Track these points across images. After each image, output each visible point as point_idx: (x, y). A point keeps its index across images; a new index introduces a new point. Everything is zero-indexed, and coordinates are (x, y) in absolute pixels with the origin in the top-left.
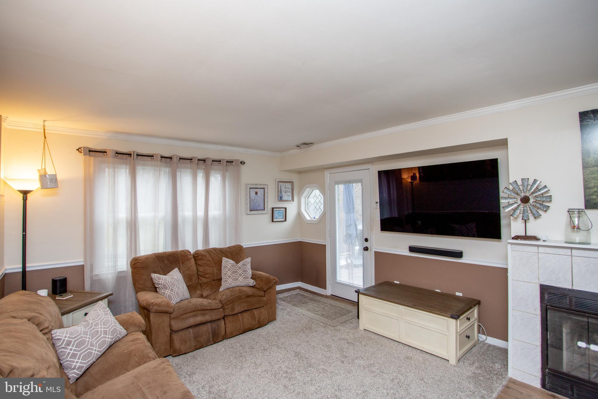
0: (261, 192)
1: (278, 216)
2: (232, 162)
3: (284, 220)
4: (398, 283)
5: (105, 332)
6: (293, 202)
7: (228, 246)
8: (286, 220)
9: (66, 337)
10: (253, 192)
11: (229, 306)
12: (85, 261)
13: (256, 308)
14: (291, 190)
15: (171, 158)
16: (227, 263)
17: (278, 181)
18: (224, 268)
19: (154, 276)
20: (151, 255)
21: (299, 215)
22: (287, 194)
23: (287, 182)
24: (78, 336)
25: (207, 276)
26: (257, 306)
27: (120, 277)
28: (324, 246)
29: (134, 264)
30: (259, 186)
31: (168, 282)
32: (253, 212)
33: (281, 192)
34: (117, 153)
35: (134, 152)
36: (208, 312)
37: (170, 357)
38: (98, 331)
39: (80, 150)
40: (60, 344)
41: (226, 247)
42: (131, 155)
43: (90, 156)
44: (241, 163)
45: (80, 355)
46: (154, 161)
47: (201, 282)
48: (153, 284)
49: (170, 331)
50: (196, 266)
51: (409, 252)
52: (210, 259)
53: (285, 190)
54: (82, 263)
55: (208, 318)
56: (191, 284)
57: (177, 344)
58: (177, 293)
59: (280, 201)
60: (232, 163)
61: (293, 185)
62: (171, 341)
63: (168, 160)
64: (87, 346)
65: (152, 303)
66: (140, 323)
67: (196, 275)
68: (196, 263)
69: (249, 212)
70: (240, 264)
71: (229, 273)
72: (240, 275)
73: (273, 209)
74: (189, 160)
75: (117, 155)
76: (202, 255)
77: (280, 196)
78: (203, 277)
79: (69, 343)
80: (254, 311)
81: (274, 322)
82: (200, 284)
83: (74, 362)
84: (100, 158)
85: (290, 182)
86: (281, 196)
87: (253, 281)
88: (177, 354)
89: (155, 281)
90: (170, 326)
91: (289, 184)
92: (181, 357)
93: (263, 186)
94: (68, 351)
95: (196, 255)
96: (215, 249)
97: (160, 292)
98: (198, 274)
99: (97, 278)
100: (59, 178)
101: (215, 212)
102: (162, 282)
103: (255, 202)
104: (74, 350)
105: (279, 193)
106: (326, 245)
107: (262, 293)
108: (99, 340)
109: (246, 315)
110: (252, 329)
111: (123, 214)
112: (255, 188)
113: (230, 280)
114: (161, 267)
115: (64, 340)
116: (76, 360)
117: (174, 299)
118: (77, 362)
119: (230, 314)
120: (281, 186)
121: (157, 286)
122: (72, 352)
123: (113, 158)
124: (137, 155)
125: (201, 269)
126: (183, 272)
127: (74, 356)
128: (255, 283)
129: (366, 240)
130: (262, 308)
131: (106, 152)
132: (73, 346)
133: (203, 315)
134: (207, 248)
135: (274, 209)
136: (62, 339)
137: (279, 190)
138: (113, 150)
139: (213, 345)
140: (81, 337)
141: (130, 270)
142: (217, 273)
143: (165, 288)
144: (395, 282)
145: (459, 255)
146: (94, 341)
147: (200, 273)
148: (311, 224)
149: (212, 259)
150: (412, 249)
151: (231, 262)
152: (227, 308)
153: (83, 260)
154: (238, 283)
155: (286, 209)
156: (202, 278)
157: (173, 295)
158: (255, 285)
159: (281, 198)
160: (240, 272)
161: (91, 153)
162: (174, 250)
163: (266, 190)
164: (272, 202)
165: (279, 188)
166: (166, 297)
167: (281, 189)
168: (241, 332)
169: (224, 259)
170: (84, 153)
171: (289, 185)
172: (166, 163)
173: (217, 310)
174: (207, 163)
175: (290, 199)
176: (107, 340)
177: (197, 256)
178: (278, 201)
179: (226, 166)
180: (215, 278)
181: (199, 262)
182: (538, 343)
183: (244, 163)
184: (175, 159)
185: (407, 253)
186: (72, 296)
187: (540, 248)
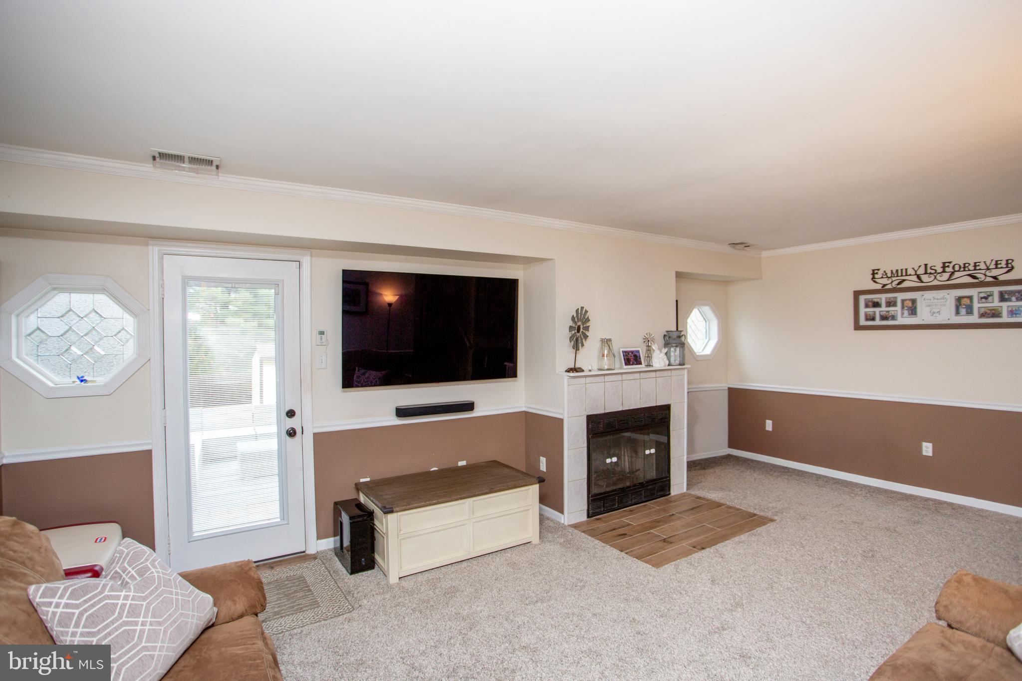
4: (368, 479)
129: (291, 414)
144: (362, 480)
145: (469, 406)
150: (402, 412)
185: (393, 422)
187: (587, 378)
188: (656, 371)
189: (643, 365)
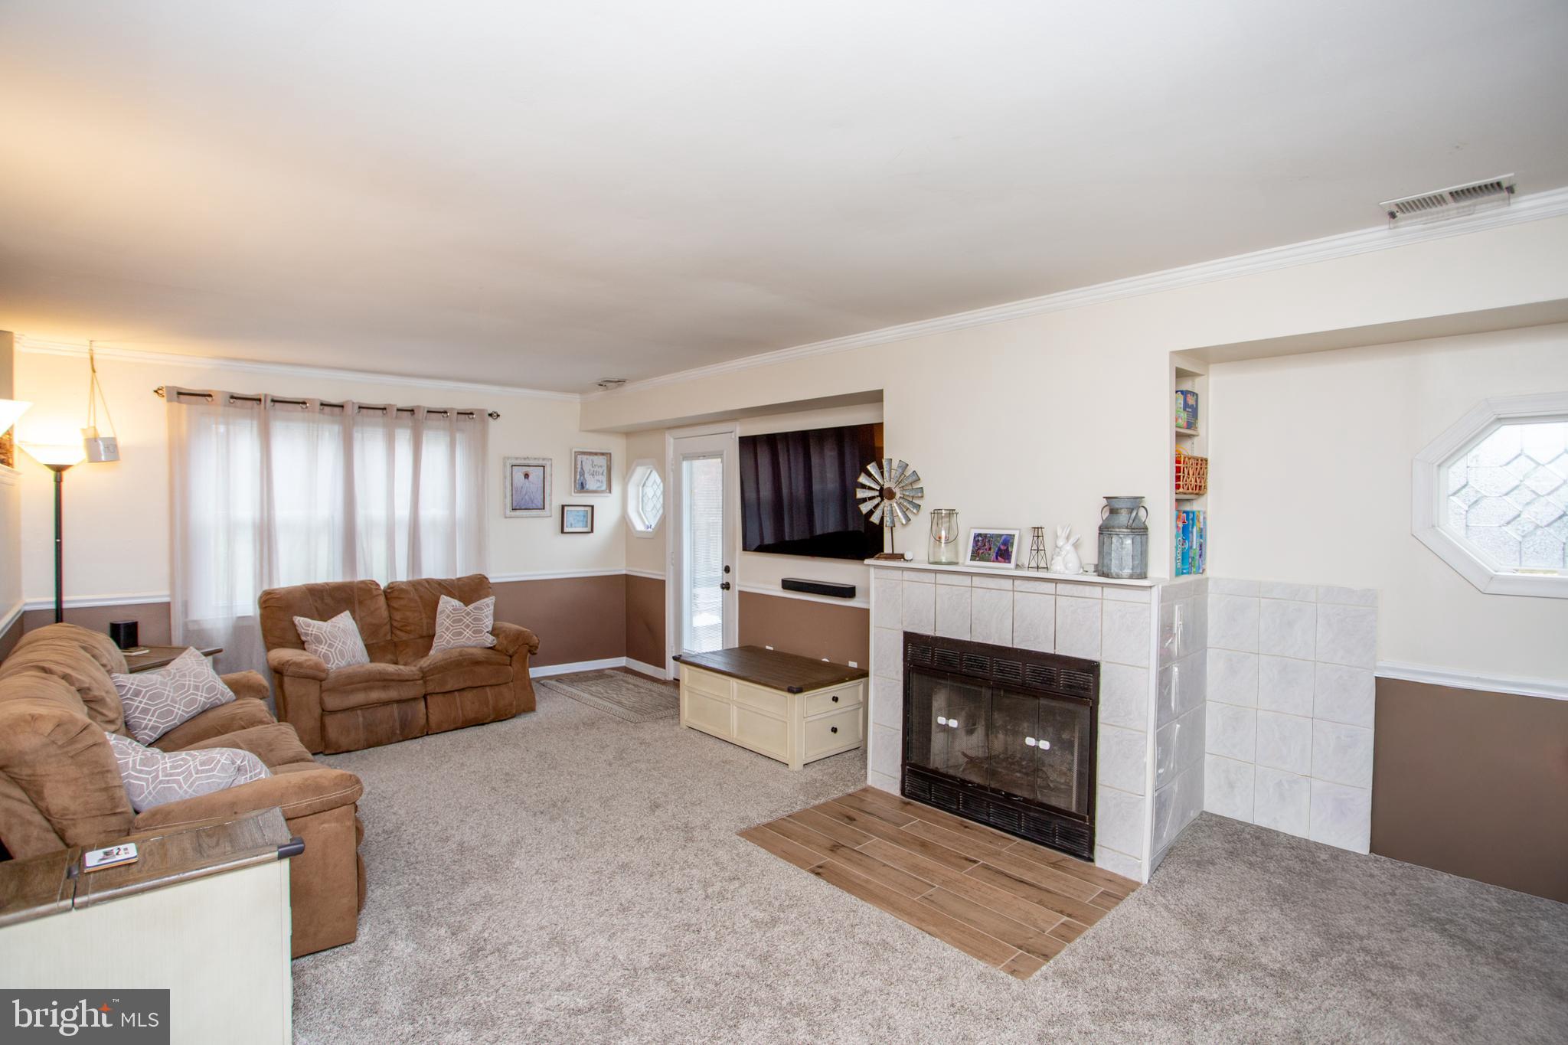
0: (535, 474)
1: (574, 522)
2: (472, 414)
3: (590, 530)
4: (772, 648)
5: (197, 688)
6: (609, 494)
7: (458, 576)
8: (592, 531)
9: (132, 684)
10: (519, 474)
11: (437, 676)
12: (172, 594)
13: (491, 686)
14: (605, 471)
15: (342, 406)
16: (448, 604)
17: (575, 452)
18: (442, 612)
19: (299, 620)
20: (299, 587)
21: (624, 521)
22: (596, 478)
23: (596, 454)
24: (151, 685)
25: (408, 628)
26: (493, 681)
27: (240, 627)
28: (662, 584)
29: (265, 602)
30: (532, 462)
31: (325, 632)
32: (518, 513)
33: (582, 474)
34: (232, 397)
35: (266, 396)
36: (393, 684)
37: (321, 755)
38: (184, 685)
39: (160, 392)
40: (124, 693)
41: (454, 578)
42: (260, 400)
43: (179, 402)
44: (490, 415)
45: (155, 711)
46: (309, 411)
47: (396, 639)
48: (299, 636)
49: (320, 711)
50: (389, 611)
51: (781, 589)
52: (417, 598)
53: (592, 469)
54: (166, 599)
55: (393, 694)
56: (374, 641)
57: (333, 732)
58: (340, 651)
59: (581, 492)
60: (471, 416)
61: (610, 460)
62: (323, 727)
63: (337, 409)
64: (166, 701)
65: (288, 661)
66: (260, 685)
67: (388, 627)
68: (388, 605)
69: (509, 512)
70: (471, 607)
71: (448, 622)
72: (468, 626)
73: (563, 507)
74: (381, 411)
75: (232, 401)
76: (402, 590)
77: (580, 482)
78: (401, 630)
79: (137, 693)
80: (488, 689)
81: (532, 714)
82: (395, 643)
83: (145, 719)
84: (200, 406)
85: (603, 454)
86: (582, 483)
87: (491, 637)
88: (333, 752)
89: (301, 630)
90: (321, 702)
91: (601, 457)
92: (341, 756)
93: (541, 462)
94: (136, 704)
95: (389, 591)
96: (428, 581)
97: (309, 648)
98: (392, 625)
99: (196, 627)
100: (121, 442)
101: (433, 510)
102: (312, 631)
103: (524, 493)
104: (146, 704)
105: (578, 477)
106: (664, 581)
107: (507, 660)
108: (187, 697)
109: (469, 695)
110: (481, 722)
111: (246, 510)
112: (524, 467)
113: (448, 636)
114: (316, 608)
115: (130, 688)
116: (148, 717)
117: (334, 661)
118: (150, 720)
119: (437, 690)
120: (583, 463)
121: (303, 638)
122: (142, 705)
123: (225, 406)
124: (273, 401)
125: (397, 616)
126: (361, 619)
127: (145, 711)
128: (495, 642)
129: (727, 570)
130: (504, 686)
131: (210, 396)
132: (143, 697)
133: (384, 688)
134: (417, 578)
135: (566, 508)
136: (126, 686)
137: (579, 470)
138: (223, 392)
139: (403, 743)
140: (157, 688)
141: (258, 611)
142: (427, 623)
143: (318, 640)
144: (768, 647)
145: (849, 592)
146: (177, 697)
147: (395, 624)
148: (643, 538)
149: (421, 597)
150: (788, 585)
151: (456, 603)
152: (432, 680)
153: (167, 592)
154: (461, 641)
155: (592, 507)
156: (398, 632)
157: (332, 654)
158: (494, 646)
159: (582, 486)
160: (467, 620)
161: (181, 396)
162: (348, 579)
163: (548, 469)
164: (560, 492)
165: (579, 466)
166: (319, 656)
167: (582, 468)
168: (459, 725)
169: (444, 599)
170: (167, 398)
171: (601, 461)
172: (332, 414)
173: (412, 683)
174: (416, 416)
175: (604, 487)
176: (199, 698)
177: (392, 593)
178: (574, 492)
179: (457, 420)
180: (425, 634)
181: (395, 604)
182: (899, 726)
183: (498, 416)
184: (348, 409)
185: (778, 592)
186: (147, 651)
187: (905, 572)
188: (1056, 581)
189: (1012, 565)
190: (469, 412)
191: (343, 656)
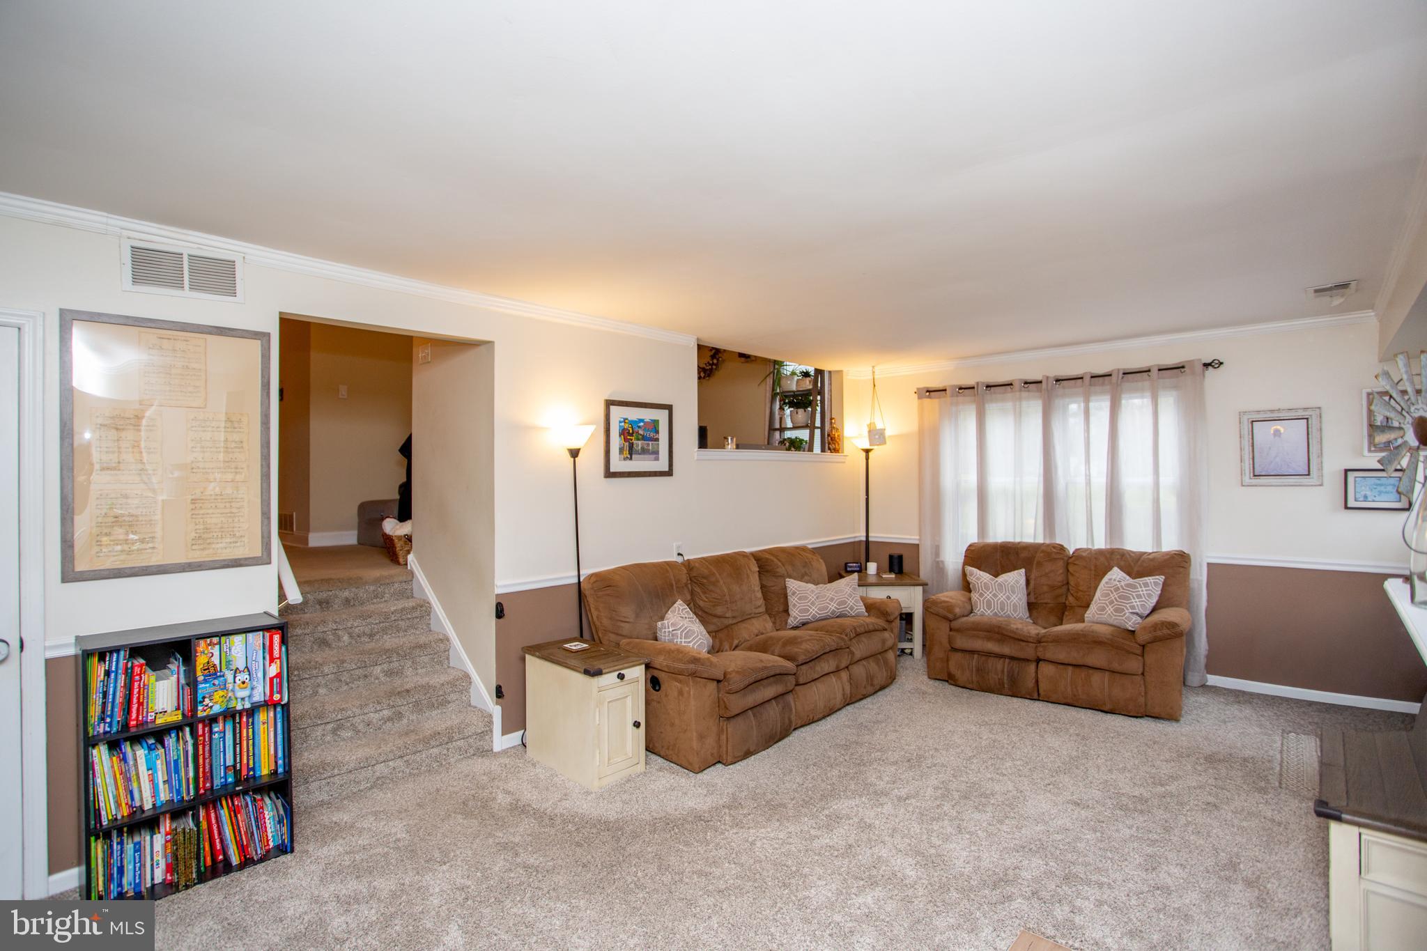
0: (1292, 430)
2: (1183, 367)
3: (1406, 506)
10: (1265, 432)
12: (920, 539)
13: (1111, 671)
16: (1113, 575)
17: (1369, 393)
18: (1104, 582)
25: (1078, 595)
30: (1285, 415)
32: (1264, 480)
42: (974, 388)
43: (930, 398)
44: (1208, 365)
49: (949, 647)
54: (917, 542)
55: (1006, 650)
56: (1045, 601)
57: (954, 667)
60: (1183, 370)
62: (947, 659)
67: (1064, 590)
69: (1247, 480)
73: (1347, 471)
76: (1080, 557)
81: (1173, 724)
87: (1138, 621)
93: (1301, 414)
95: (1073, 556)
103: (1274, 455)
107: (1137, 648)
110: (1097, 707)
112: (1272, 420)
119: (1051, 659)
123: (955, 396)
125: (1072, 582)
126: (1033, 579)
133: (1000, 641)
135: (1353, 473)
139: (1011, 698)
149: (1097, 565)
157: (984, 607)
161: (931, 394)
164: (1342, 455)
168: (1069, 701)
169: (1115, 570)
170: (919, 396)
173: (1026, 643)
174: (1113, 380)
177: (1075, 558)
178: (1369, 451)
183: (1221, 363)
186: (894, 576)
190: (1180, 365)
191: (989, 606)
